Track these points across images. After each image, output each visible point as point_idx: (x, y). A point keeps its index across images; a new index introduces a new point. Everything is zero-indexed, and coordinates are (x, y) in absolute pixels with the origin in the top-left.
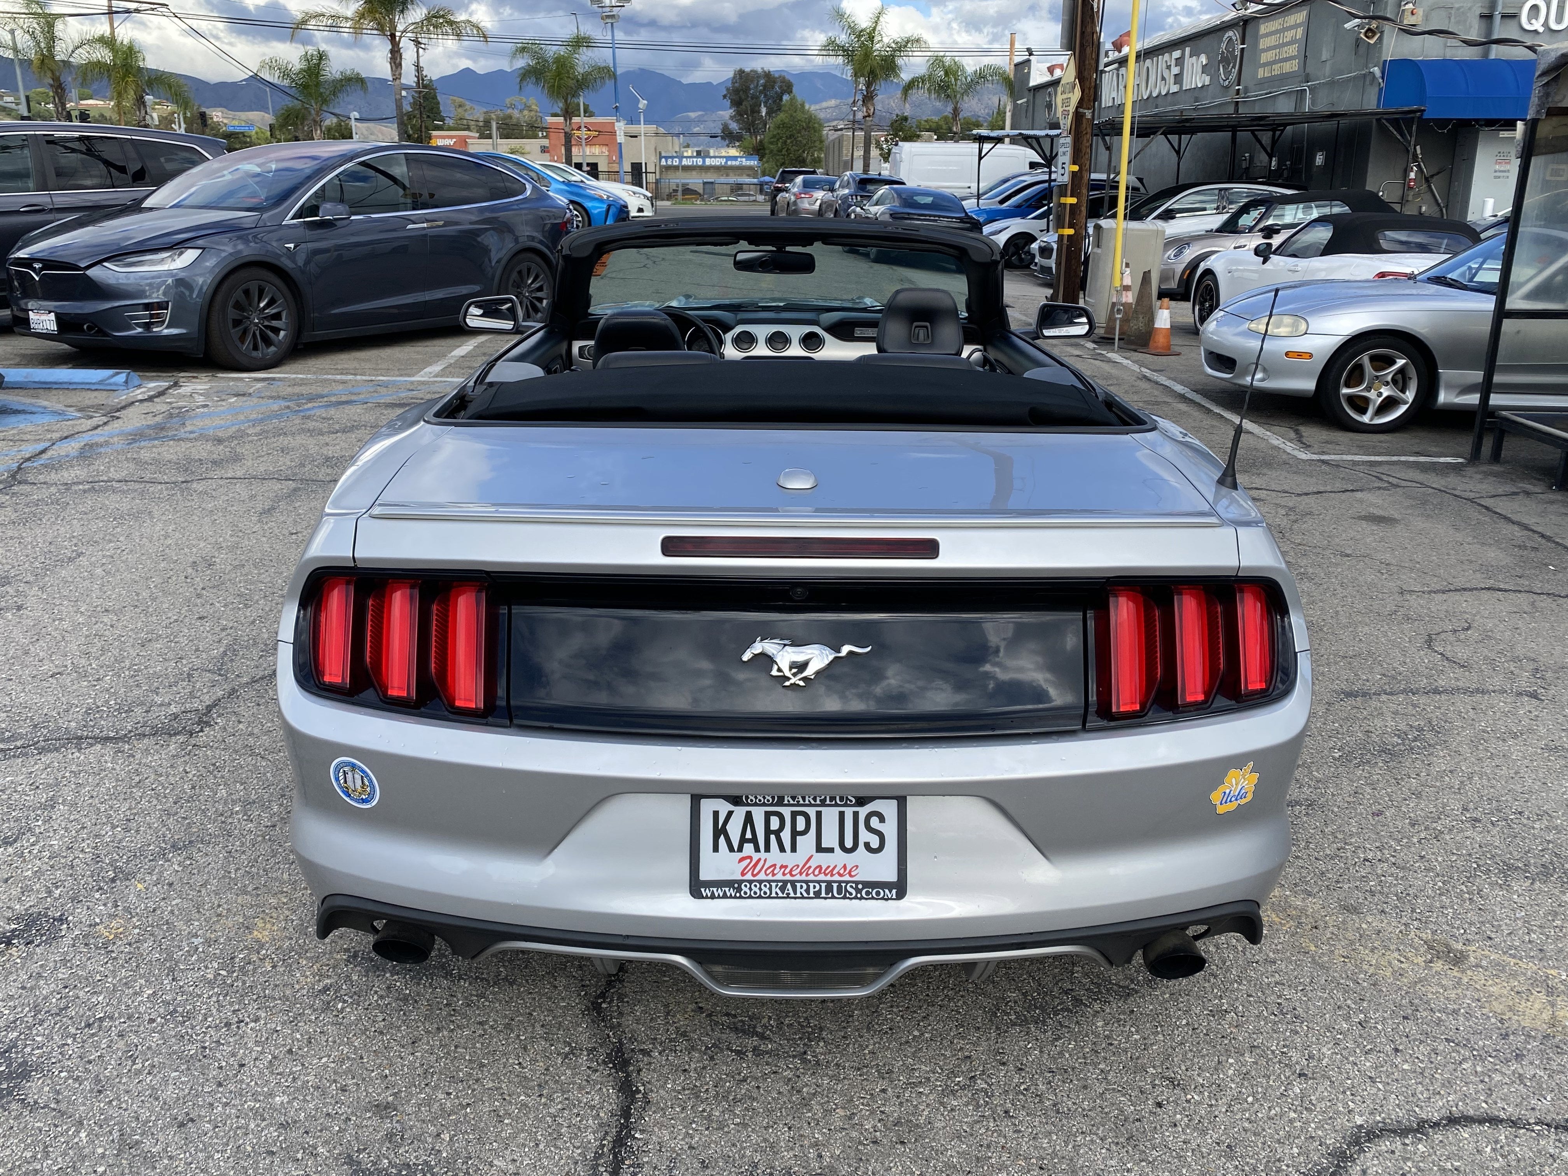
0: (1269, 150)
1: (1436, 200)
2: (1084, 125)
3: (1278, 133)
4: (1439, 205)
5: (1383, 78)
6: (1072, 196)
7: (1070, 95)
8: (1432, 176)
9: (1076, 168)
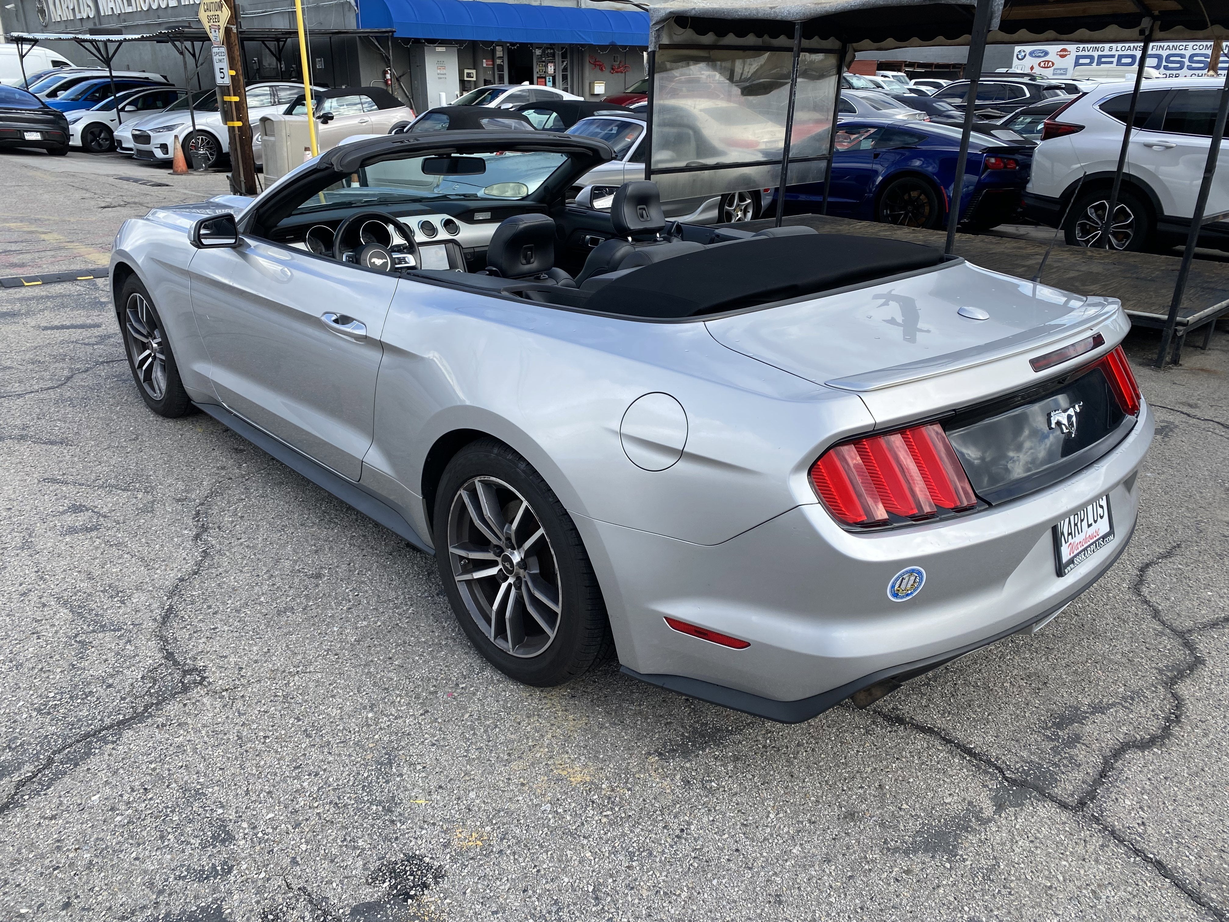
0: (277, 55)
1: (406, 94)
2: (233, 38)
3: (281, 43)
4: (407, 97)
5: (357, 7)
6: (235, 95)
7: (219, 13)
8: (400, 77)
9: (233, 73)
